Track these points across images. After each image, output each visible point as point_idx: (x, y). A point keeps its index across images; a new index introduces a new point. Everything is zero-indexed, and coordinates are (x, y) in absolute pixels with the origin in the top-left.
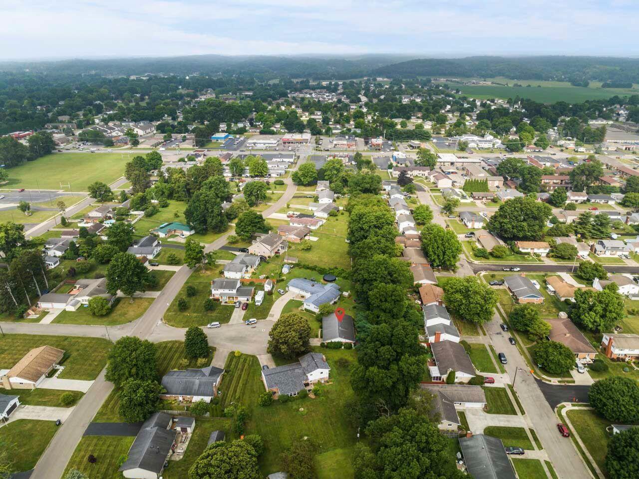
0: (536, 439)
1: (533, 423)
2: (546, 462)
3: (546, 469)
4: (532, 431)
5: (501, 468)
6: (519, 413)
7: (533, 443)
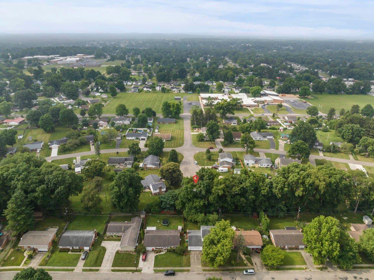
0: (91, 270)
1: (103, 273)
2: (73, 270)
3: (69, 268)
4: (98, 270)
5: (71, 240)
6: (113, 268)
7: (88, 268)
